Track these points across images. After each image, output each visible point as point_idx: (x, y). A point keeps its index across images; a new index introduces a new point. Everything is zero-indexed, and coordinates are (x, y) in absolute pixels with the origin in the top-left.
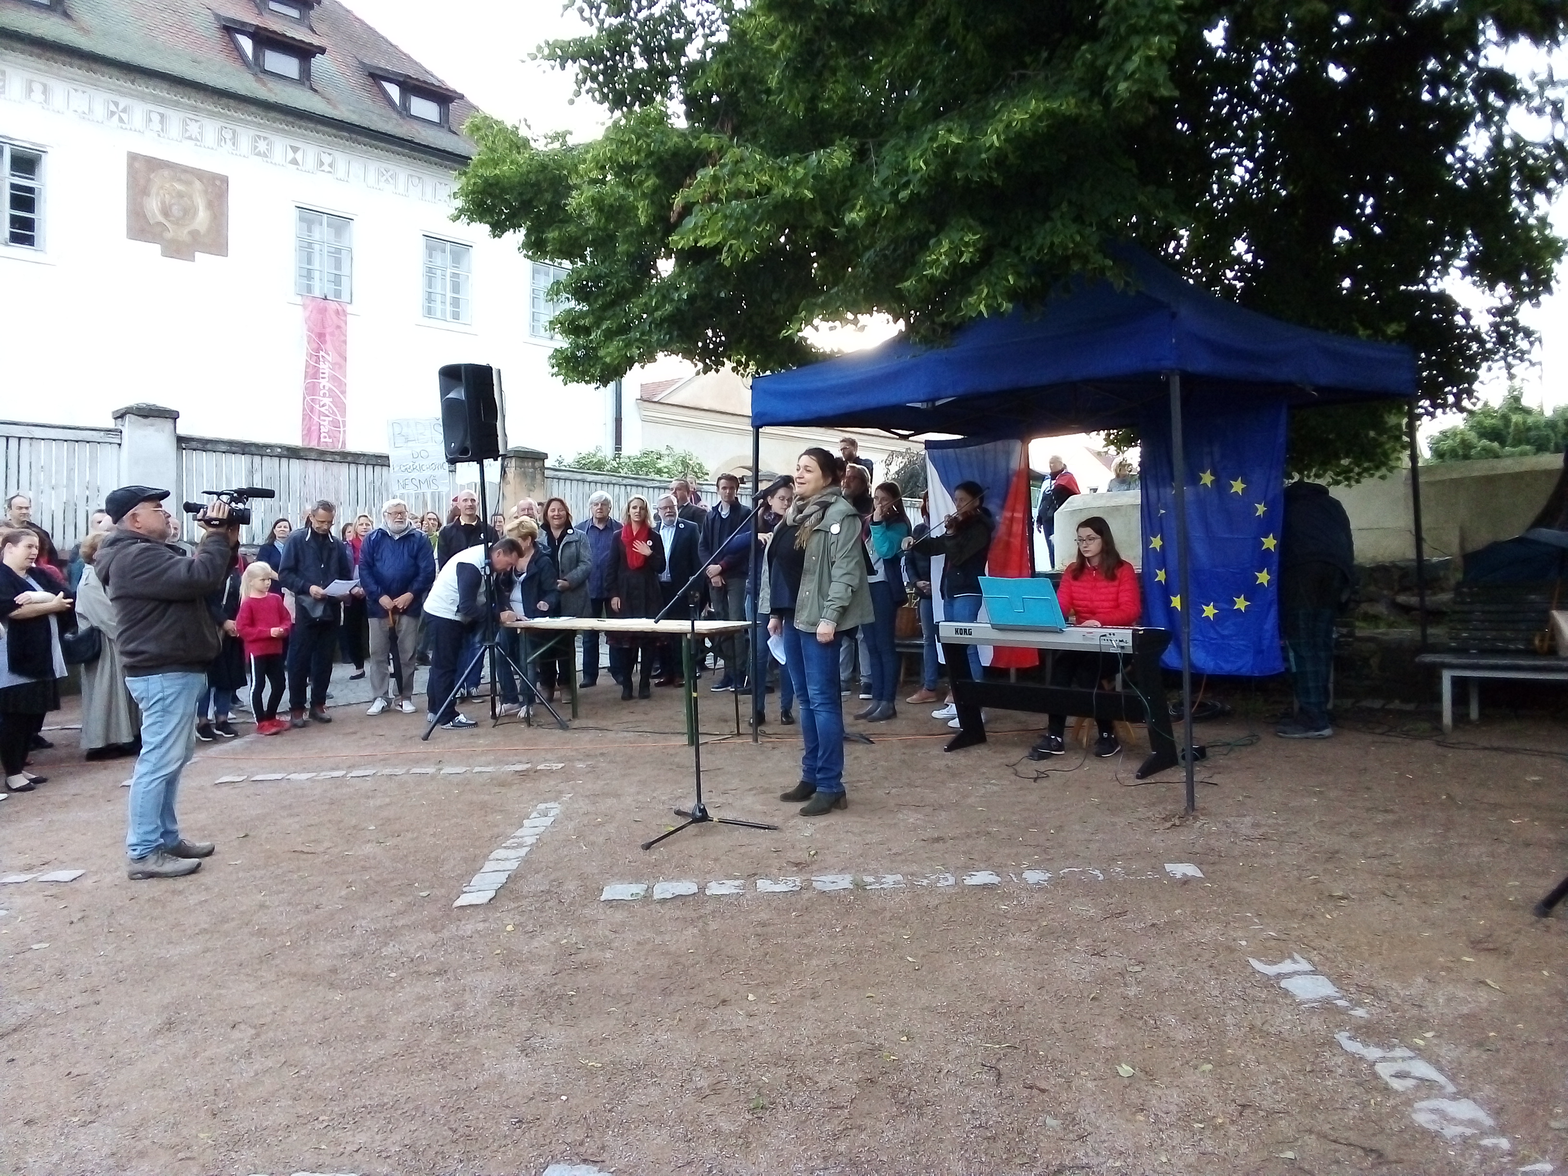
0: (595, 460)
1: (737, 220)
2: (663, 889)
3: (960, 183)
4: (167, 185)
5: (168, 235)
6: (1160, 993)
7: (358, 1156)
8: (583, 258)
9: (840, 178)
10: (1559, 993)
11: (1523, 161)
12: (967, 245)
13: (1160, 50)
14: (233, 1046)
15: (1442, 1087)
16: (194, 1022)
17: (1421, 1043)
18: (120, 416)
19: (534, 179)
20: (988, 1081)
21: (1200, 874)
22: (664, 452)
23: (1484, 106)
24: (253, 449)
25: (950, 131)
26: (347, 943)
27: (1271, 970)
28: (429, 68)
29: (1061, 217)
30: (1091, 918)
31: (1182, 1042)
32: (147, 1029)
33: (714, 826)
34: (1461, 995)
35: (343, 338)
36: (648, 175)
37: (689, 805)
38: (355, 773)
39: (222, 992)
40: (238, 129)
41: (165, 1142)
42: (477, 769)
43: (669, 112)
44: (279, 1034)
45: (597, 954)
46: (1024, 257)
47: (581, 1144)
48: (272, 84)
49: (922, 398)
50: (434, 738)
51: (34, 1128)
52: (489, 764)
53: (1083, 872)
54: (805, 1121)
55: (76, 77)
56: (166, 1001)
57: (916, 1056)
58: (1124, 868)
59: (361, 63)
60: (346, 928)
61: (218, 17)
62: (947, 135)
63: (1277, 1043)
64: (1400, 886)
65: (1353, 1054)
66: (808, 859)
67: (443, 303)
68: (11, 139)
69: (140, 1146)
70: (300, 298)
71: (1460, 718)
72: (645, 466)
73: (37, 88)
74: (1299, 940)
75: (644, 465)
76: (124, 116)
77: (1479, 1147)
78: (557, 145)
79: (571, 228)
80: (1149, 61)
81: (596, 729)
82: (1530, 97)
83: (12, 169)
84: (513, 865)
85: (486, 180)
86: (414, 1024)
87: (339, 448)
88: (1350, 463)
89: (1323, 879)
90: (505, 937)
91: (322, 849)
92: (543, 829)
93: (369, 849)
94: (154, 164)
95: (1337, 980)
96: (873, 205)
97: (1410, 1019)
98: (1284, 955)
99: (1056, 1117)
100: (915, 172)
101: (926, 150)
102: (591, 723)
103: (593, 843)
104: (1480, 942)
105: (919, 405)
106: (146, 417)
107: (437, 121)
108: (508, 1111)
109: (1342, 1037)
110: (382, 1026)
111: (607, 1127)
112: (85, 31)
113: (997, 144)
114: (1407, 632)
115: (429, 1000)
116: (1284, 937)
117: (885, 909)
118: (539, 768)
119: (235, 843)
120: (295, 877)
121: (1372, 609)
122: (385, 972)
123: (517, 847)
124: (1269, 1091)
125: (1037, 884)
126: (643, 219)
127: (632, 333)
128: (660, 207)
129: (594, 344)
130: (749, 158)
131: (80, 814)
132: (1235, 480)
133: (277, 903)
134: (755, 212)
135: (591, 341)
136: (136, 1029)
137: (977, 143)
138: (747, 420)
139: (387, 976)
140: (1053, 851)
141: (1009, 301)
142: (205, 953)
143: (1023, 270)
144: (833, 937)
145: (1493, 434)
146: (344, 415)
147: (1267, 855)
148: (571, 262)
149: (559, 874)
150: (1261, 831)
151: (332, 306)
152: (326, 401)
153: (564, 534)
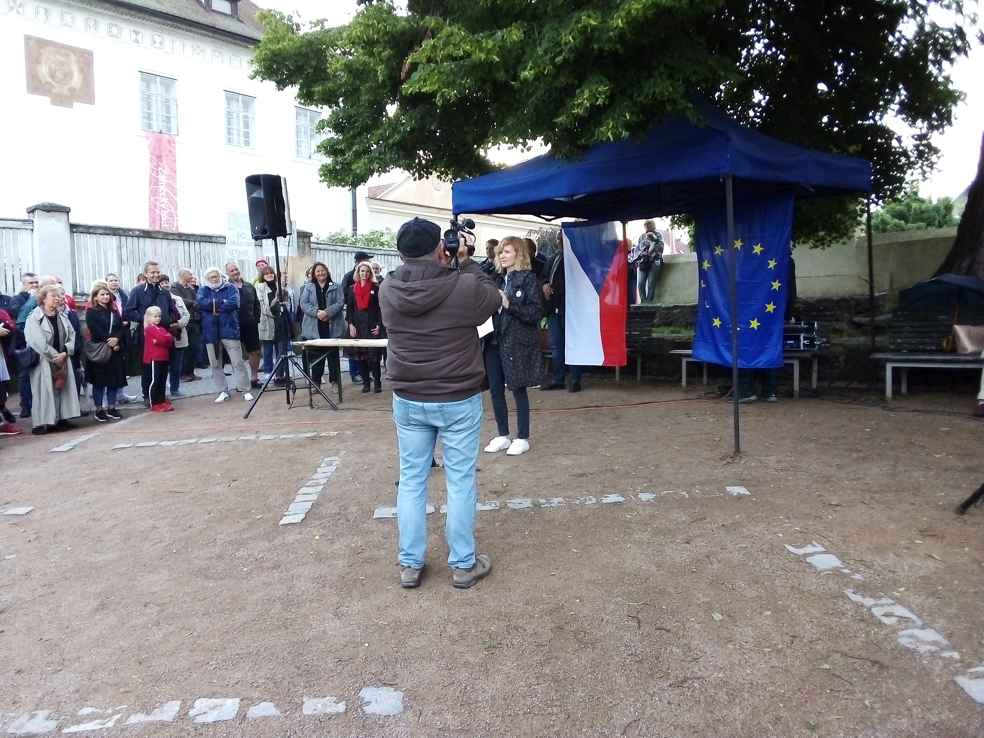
0: (341, 237)
1: (448, 75)
3: (596, 51)
4: (52, 57)
5: (55, 91)
6: (733, 568)
7: (238, 686)
8: (337, 104)
9: (516, 47)
10: (976, 561)
12: (600, 93)
14: (147, 618)
15: (914, 622)
16: (119, 603)
17: (898, 594)
18: (32, 211)
19: (305, 51)
20: (633, 626)
21: (748, 493)
22: (385, 231)
24: (120, 232)
25: (589, 17)
26: (212, 549)
27: (800, 552)
29: (660, 75)
30: (684, 522)
31: (750, 598)
32: (88, 609)
33: (440, 470)
34: (919, 564)
35: (173, 159)
36: (385, 48)
38: (203, 440)
39: (136, 583)
40: (98, 19)
41: (111, 682)
42: (282, 436)
43: (395, 6)
44: (176, 609)
45: (375, 552)
46: (636, 101)
47: (382, 674)
49: (565, 194)
50: (252, 417)
51: (23, 675)
52: (290, 433)
53: (675, 493)
54: (521, 655)
56: (99, 591)
57: (586, 612)
58: (701, 490)
60: (211, 540)
62: (587, 19)
63: (809, 597)
64: (872, 498)
65: (857, 603)
66: (503, 489)
67: (238, 135)
69: (94, 685)
70: (144, 132)
71: (896, 392)
74: (815, 532)
75: (372, 240)
76: (20, 10)
77: (941, 658)
78: (318, 28)
79: (330, 85)
81: (355, 409)
84: (315, 497)
85: (273, 52)
86: (263, 600)
87: (174, 230)
88: (825, 234)
89: (824, 494)
90: (315, 543)
91: (188, 490)
92: (330, 474)
93: (218, 489)
94: (42, 43)
95: (841, 556)
96: (539, 67)
97: (889, 580)
98: (806, 542)
99: (678, 647)
100: (566, 44)
101: (574, 29)
102: (351, 406)
103: (364, 482)
104: (925, 531)
105: (562, 199)
106: (48, 211)
107: (230, 13)
108: (331, 654)
109: (849, 592)
110: (243, 602)
111: (396, 662)
113: (621, 25)
114: (862, 340)
115: (270, 584)
116: (805, 531)
117: (554, 519)
118: (322, 435)
119: (130, 487)
120: (173, 508)
121: (838, 326)
122: (240, 568)
123: (315, 486)
124: (808, 627)
125: (648, 501)
126: (380, 78)
127: (373, 154)
128: (393, 69)
129: (348, 161)
130: (457, 34)
131: (26, 471)
132: (757, 245)
133: (163, 525)
134: (460, 70)
135: (346, 159)
136: (81, 609)
137: (607, 25)
138: (437, 210)
139: (241, 570)
140: (655, 480)
141: (626, 130)
142: (120, 559)
143: (635, 110)
144: (524, 538)
145: (901, 216)
146: (176, 209)
147: (787, 480)
148: (331, 107)
149: (345, 502)
150: (782, 465)
151: (166, 137)
152: (164, 200)
153: (327, 286)
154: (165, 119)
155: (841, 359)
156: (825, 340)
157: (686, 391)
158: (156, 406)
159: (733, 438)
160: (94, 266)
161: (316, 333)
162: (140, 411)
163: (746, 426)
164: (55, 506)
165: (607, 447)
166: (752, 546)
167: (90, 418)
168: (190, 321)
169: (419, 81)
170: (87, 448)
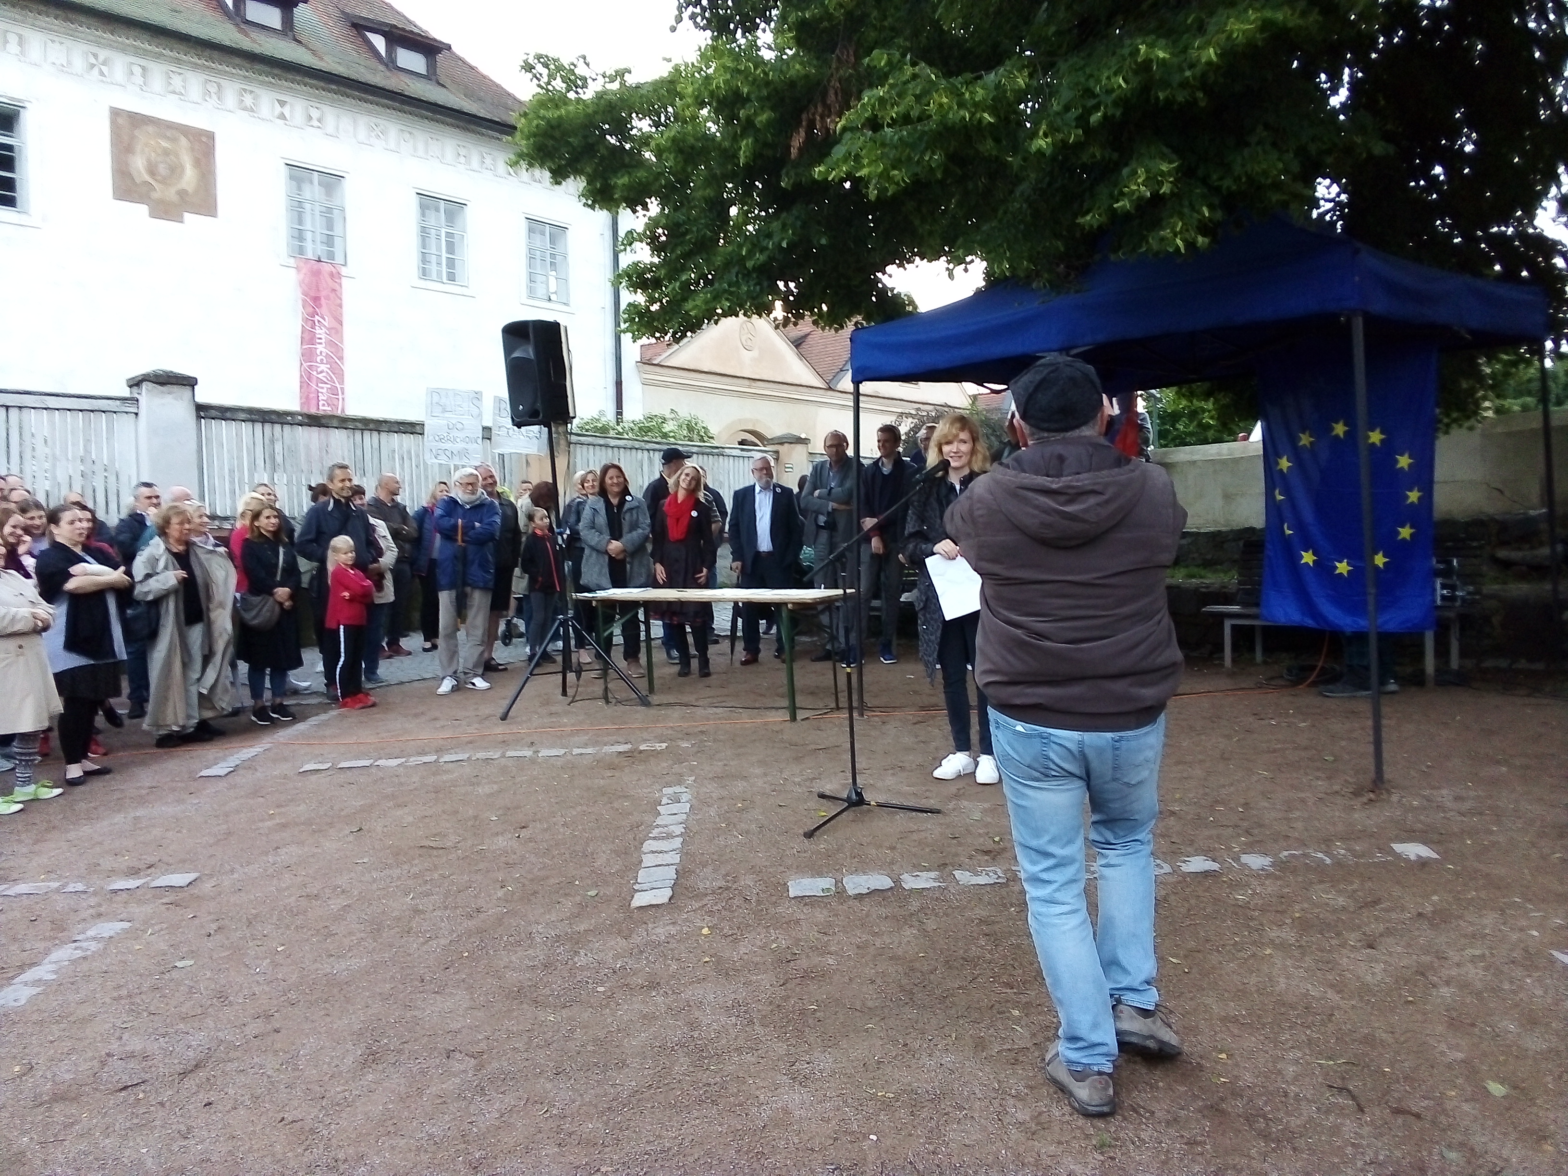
0: (599, 425)
2: (855, 883)
3: (1161, 104)
4: (152, 142)
5: (155, 195)
6: (1478, 995)
12: (1164, 174)
14: (458, 1080)
16: (400, 1052)
18: (136, 383)
20: (1348, 1106)
21: (1435, 856)
22: (668, 415)
24: (274, 416)
25: (1151, 46)
26: (531, 952)
29: (1259, 143)
30: (1345, 908)
32: (349, 1060)
33: (869, 811)
35: (338, 301)
36: (760, 110)
38: (447, 758)
39: (417, 1013)
40: (222, 81)
42: (576, 751)
44: (505, 1064)
45: (816, 960)
46: (1218, 187)
48: (255, 34)
50: (513, 718)
52: (586, 745)
53: (1305, 855)
55: (53, 27)
56: (356, 1027)
57: (1248, 1078)
58: (1347, 850)
59: (343, 12)
60: (523, 935)
62: (1150, 50)
66: (996, 847)
67: (439, 264)
70: (292, 259)
73: (13, 39)
75: (649, 429)
76: (105, 69)
78: (615, 86)
81: (680, 705)
84: (675, 858)
85: (548, 121)
88: (1440, 414)
90: (705, 942)
91: (451, 844)
92: (684, 816)
93: (501, 842)
94: (137, 120)
96: (1059, 131)
99: (1451, 1148)
100: (1111, 90)
101: (1126, 66)
102: (671, 699)
103: (747, 832)
106: (163, 384)
107: (425, 73)
110: (618, 1051)
113: (1213, 58)
115: (656, 1018)
118: (642, 748)
119: (351, 839)
120: (436, 876)
122: (590, 986)
123: (663, 838)
125: (1262, 870)
126: (743, 159)
128: (765, 144)
129: (671, 297)
130: (923, 78)
131: (163, 810)
132: (1375, 430)
133: (431, 908)
134: (920, 139)
135: (667, 294)
136: (336, 1062)
138: (747, 382)
139: (594, 991)
140: (1256, 832)
141: (1203, 236)
142: (376, 969)
143: (1216, 201)
146: (342, 382)
147: (1490, 832)
149: (729, 867)
150: (1466, 806)
151: (326, 268)
152: (323, 367)
153: (623, 502)
154: (325, 239)
155: (1496, 620)
156: (1471, 588)
157: (1231, 675)
158: (348, 700)
160: (231, 471)
161: (606, 580)
162: (322, 708)
164: (232, 871)
166: (1492, 954)
167: (242, 719)
168: (399, 560)
169: (846, 159)
170: (256, 770)
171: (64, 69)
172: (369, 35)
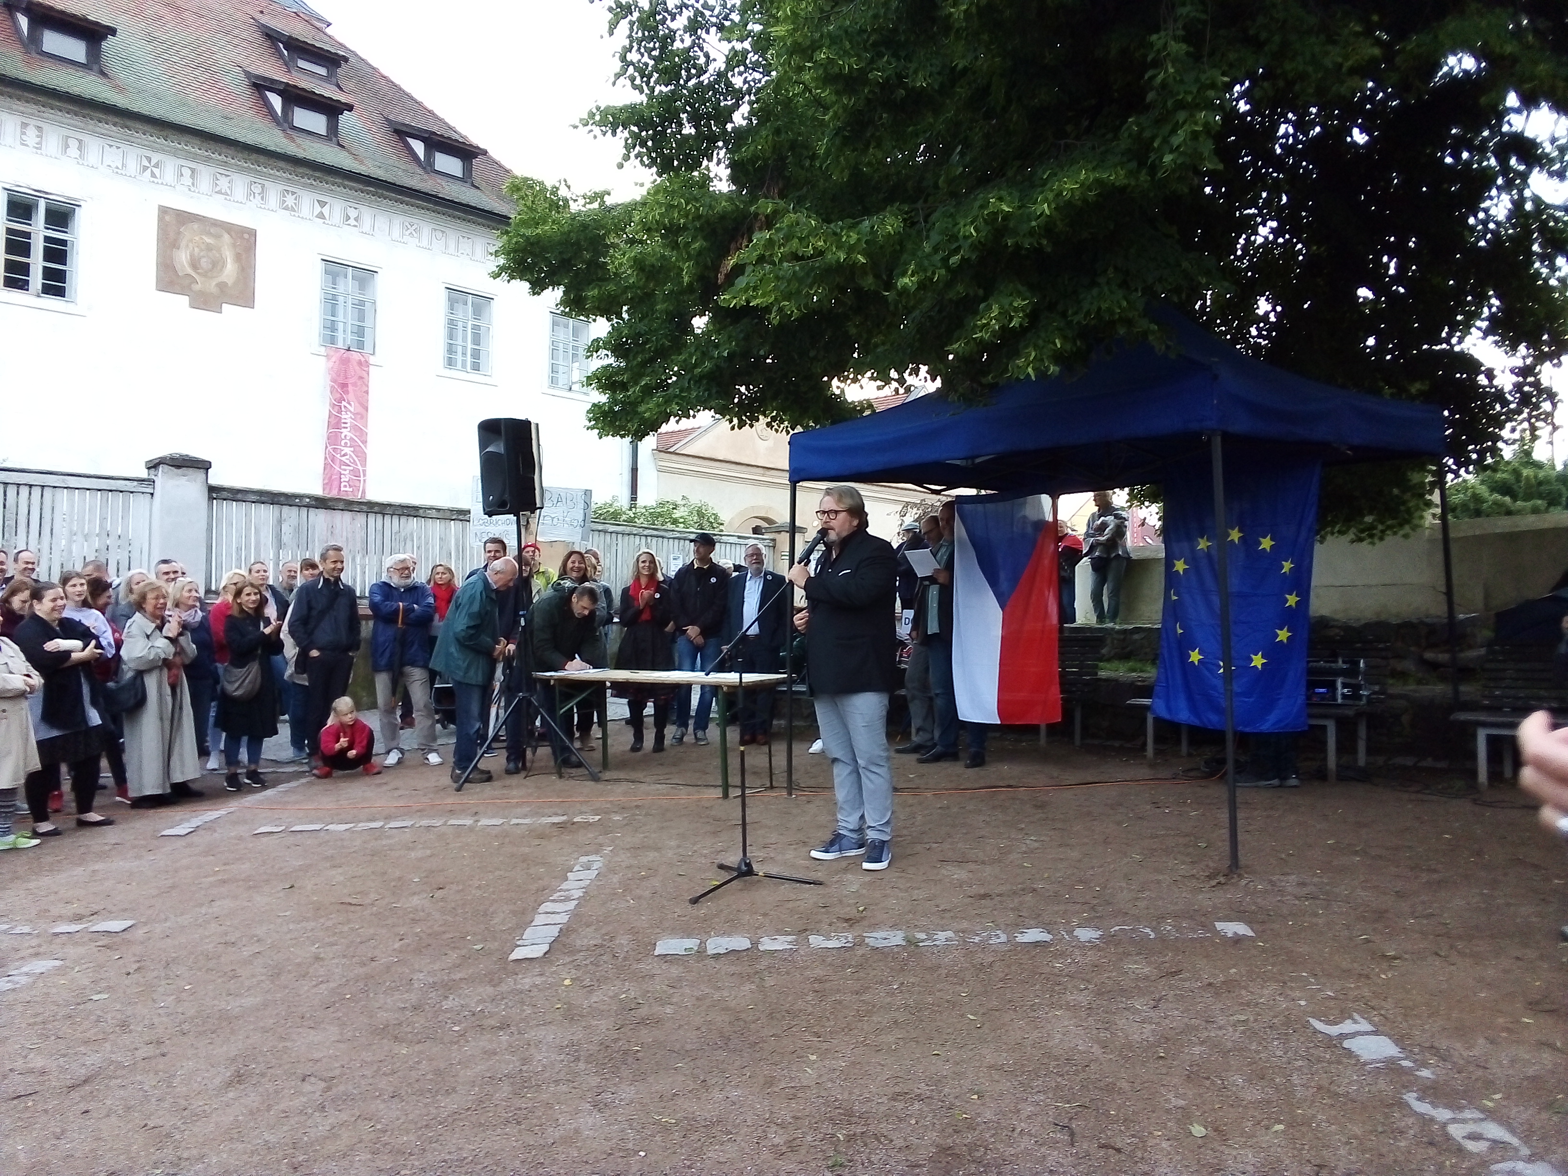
0: (612, 510)
1: (789, 282)
2: (717, 944)
3: (1010, 249)
4: (197, 238)
5: (197, 287)
6: (1224, 1053)
8: (619, 316)
9: (891, 243)
11: (1544, 223)
12: (1016, 310)
13: (1206, 125)
14: (304, 1099)
15: (1516, 1150)
16: (263, 1075)
17: (1490, 1104)
18: (154, 465)
19: (575, 238)
20: (1063, 1140)
21: (1250, 933)
22: (680, 502)
23: (1506, 169)
24: (282, 499)
25: (1000, 199)
26: (406, 996)
27: (1334, 1030)
28: (452, 124)
29: (1108, 283)
30: (1147, 977)
31: (1251, 1103)
32: (217, 1081)
33: (758, 881)
34: (1525, 1056)
35: (365, 388)
36: (694, 239)
37: (733, 858)
38: (393, 824)
39: (288, 1044)
40: (265, 183)
42: (514, 821)
43: (712, 175)
44: (350, 1087)
45: (656, 1009)
46: (1072, 321)
48: (301, 140)
49: (962, 455)
50: (466, 790)
52: (525, 816)
53: (1134, 930)
55: (112, 134)
56: (232, 1054)
57: (988, 1115)
58: (1174, 927)
59: (387, 120)
60: (404, 982)
61: (248, 74)
62: (998, 203)
63: (1345, 1104)
64: (1452, 947)
65: (1423, 1115)
66: (858, 915)
67: (464, 354)
68: (47, 193)
70: (323, 349)
71: (1494, 777)
72: (661, 516)
73: (73, 143)
74: (1358, 999)
76: (156, 171)
78: (596, 205)
79: (611, 287)
80: (1195, 135)
81: (628, 781)
82: (1551, 161)
83: (46, 222)
84: (564, 919)
85: (528, 238)
86: (483, 1078)
87: (358, 497)
88: (1374, 520)
89: (1373, 938)
90: (563, 991)
91: (369, 901)
92: (588, 882)
93: (415, 901)
94: (184, 218)
95: (1399, 1041)
96: (925, 271)
97: (1476, 1080)
98: (1344, 1015)
100: (966, 238)
101: (977, 217)
102: (622, 775)
103: (640, 897)
104: (1537, 1003)
105: (958, 462)
106: (179, 467)
107: (461, 176)
109: (1411, 1098)
110: (452, 1079)
112: (120, 89)
113: (1047, 212)
114: (1437, 690)
115: (495, 1054)
116: (1342, 997)
117: (939, 967)
118: (576, 820)
119: (281, 894)
120: (346, 929)
121: (1400, 665)
122: (448, 1026)
123: (561, 901)
124: (1342, 1152)
125: (1089, 942)
126: (686, 279)
127: (671, 390)
128: (706, 267)
129: (632, 399)
130: (805, 224)
131: (120, 864)
132: (1265, 537)
133: (331, 956)
134: (808, 275)
135: (629, 397)
136: (206, 1081)
137: (1027, 211)
138: (761, 471)
139: (450, 1029)
140: (1100, 908)
141: (1056, 364)
142: (265, 1005)
143: (1069, 334)
144: (891, 994)
145: (1504, 489)
146: (364, 464)
147: (1316, 915)
148: (609, 320)
149: (610, 928)
150: (1305, 891)
151: (355, 356)
152: (347, 450)
154: (356, 330)
155: (1405, 719)
156: (1377, 688)
157: (1152, 766)
159: (1228, 843)
160: (239, 549)
162: (296, 776)
163: (1250, 824)
164: (166, 920)
165: (1025, 853)
166: (1256, 1020)
169: (746, 290)
170: (215, 831)
171: (119, 171)
172: (409, 139)
